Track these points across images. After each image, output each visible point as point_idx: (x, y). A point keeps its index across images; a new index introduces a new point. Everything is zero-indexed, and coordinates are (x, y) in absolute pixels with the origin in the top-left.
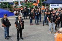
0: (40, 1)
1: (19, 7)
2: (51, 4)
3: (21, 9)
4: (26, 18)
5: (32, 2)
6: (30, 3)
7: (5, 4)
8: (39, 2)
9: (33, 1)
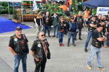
0: (73, 1)
1: (34, 12)
2: (98, 8)
3: (38, 17)
4: (49, 34)
5: (57, 2)
6: (54, 5)
7: (3, 5)
8: (70, 3)
9: (59, 2)
